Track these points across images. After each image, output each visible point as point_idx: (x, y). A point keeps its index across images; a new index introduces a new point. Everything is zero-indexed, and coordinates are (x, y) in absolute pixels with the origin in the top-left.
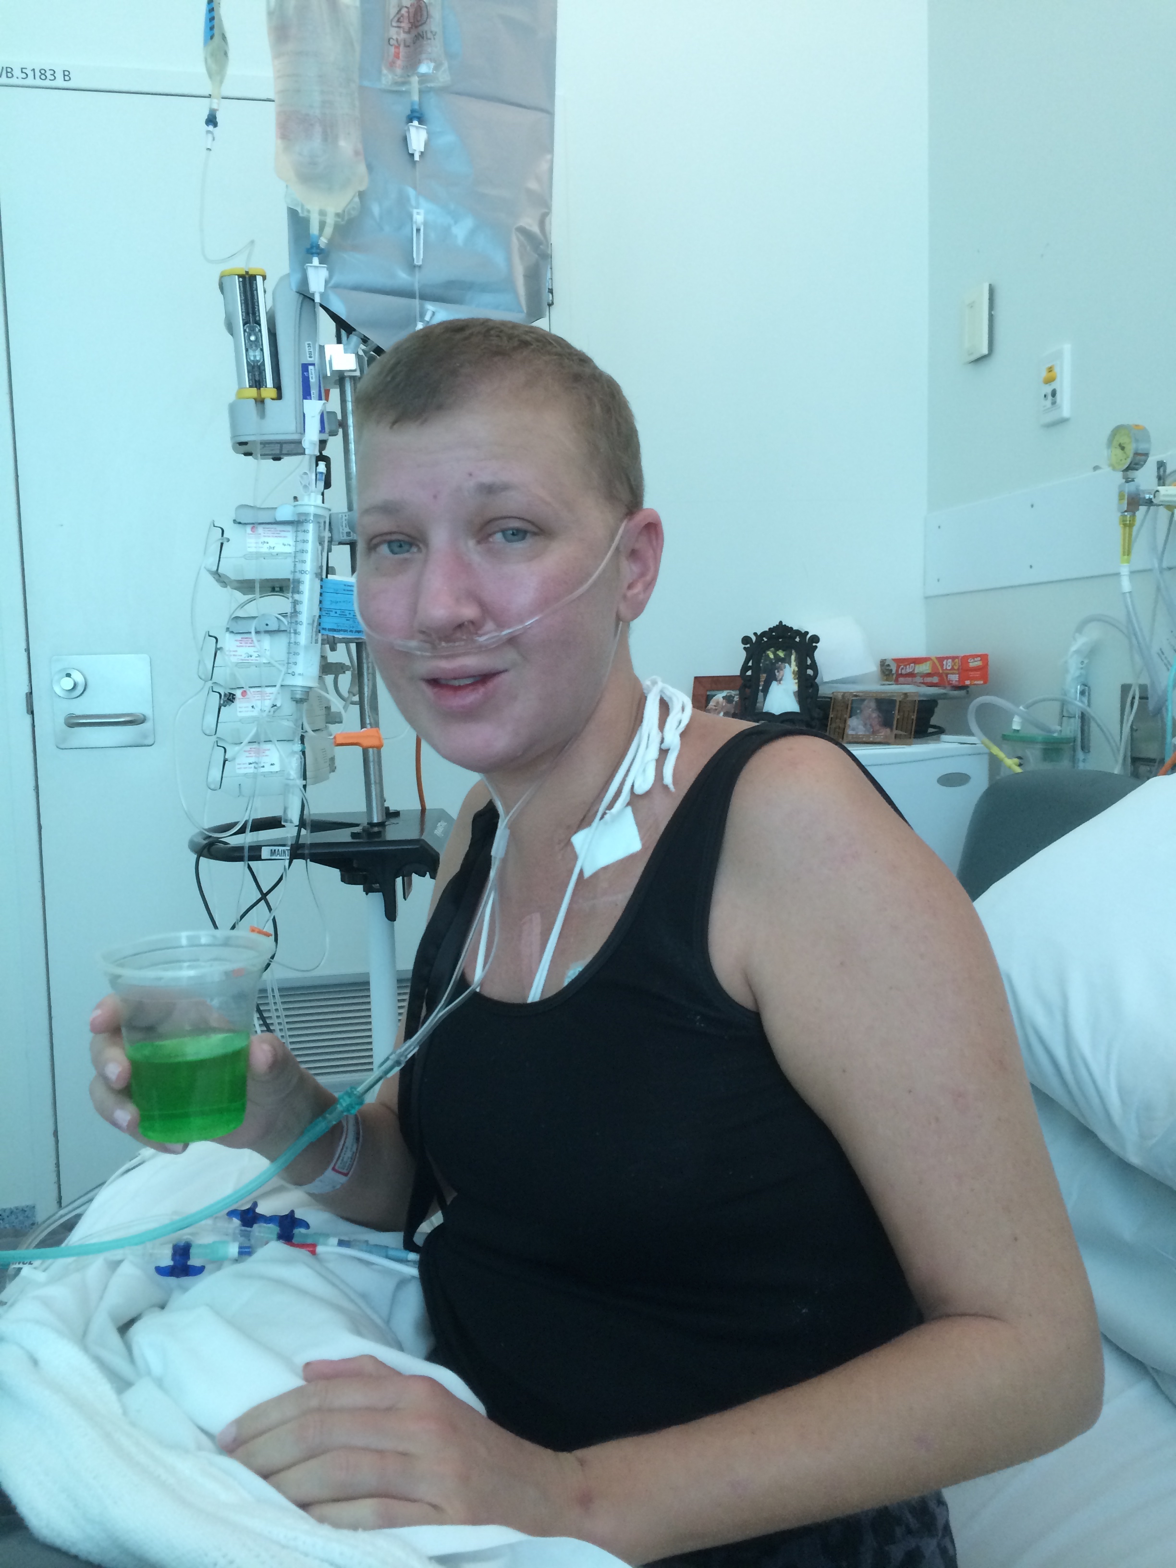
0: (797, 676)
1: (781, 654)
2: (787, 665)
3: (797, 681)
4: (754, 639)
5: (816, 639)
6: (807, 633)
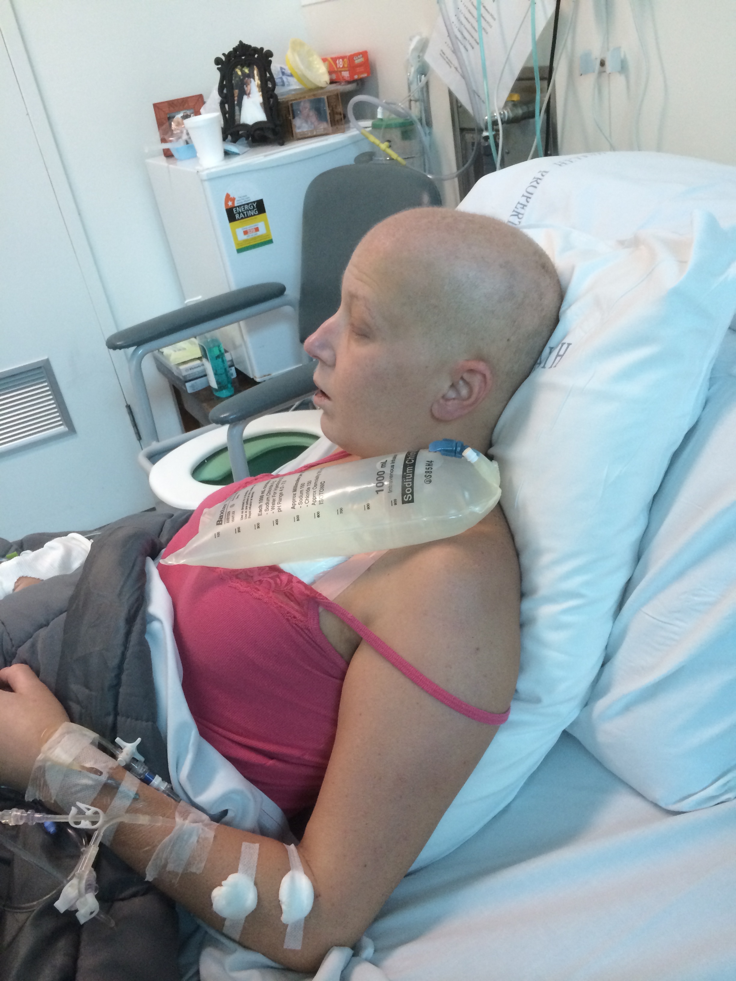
0: (261, 89)
1: (247, 71)
2: (252, 80)
3: (261, 93)
4: (224, 59)
5: (269, 53)
6: (262, 49)
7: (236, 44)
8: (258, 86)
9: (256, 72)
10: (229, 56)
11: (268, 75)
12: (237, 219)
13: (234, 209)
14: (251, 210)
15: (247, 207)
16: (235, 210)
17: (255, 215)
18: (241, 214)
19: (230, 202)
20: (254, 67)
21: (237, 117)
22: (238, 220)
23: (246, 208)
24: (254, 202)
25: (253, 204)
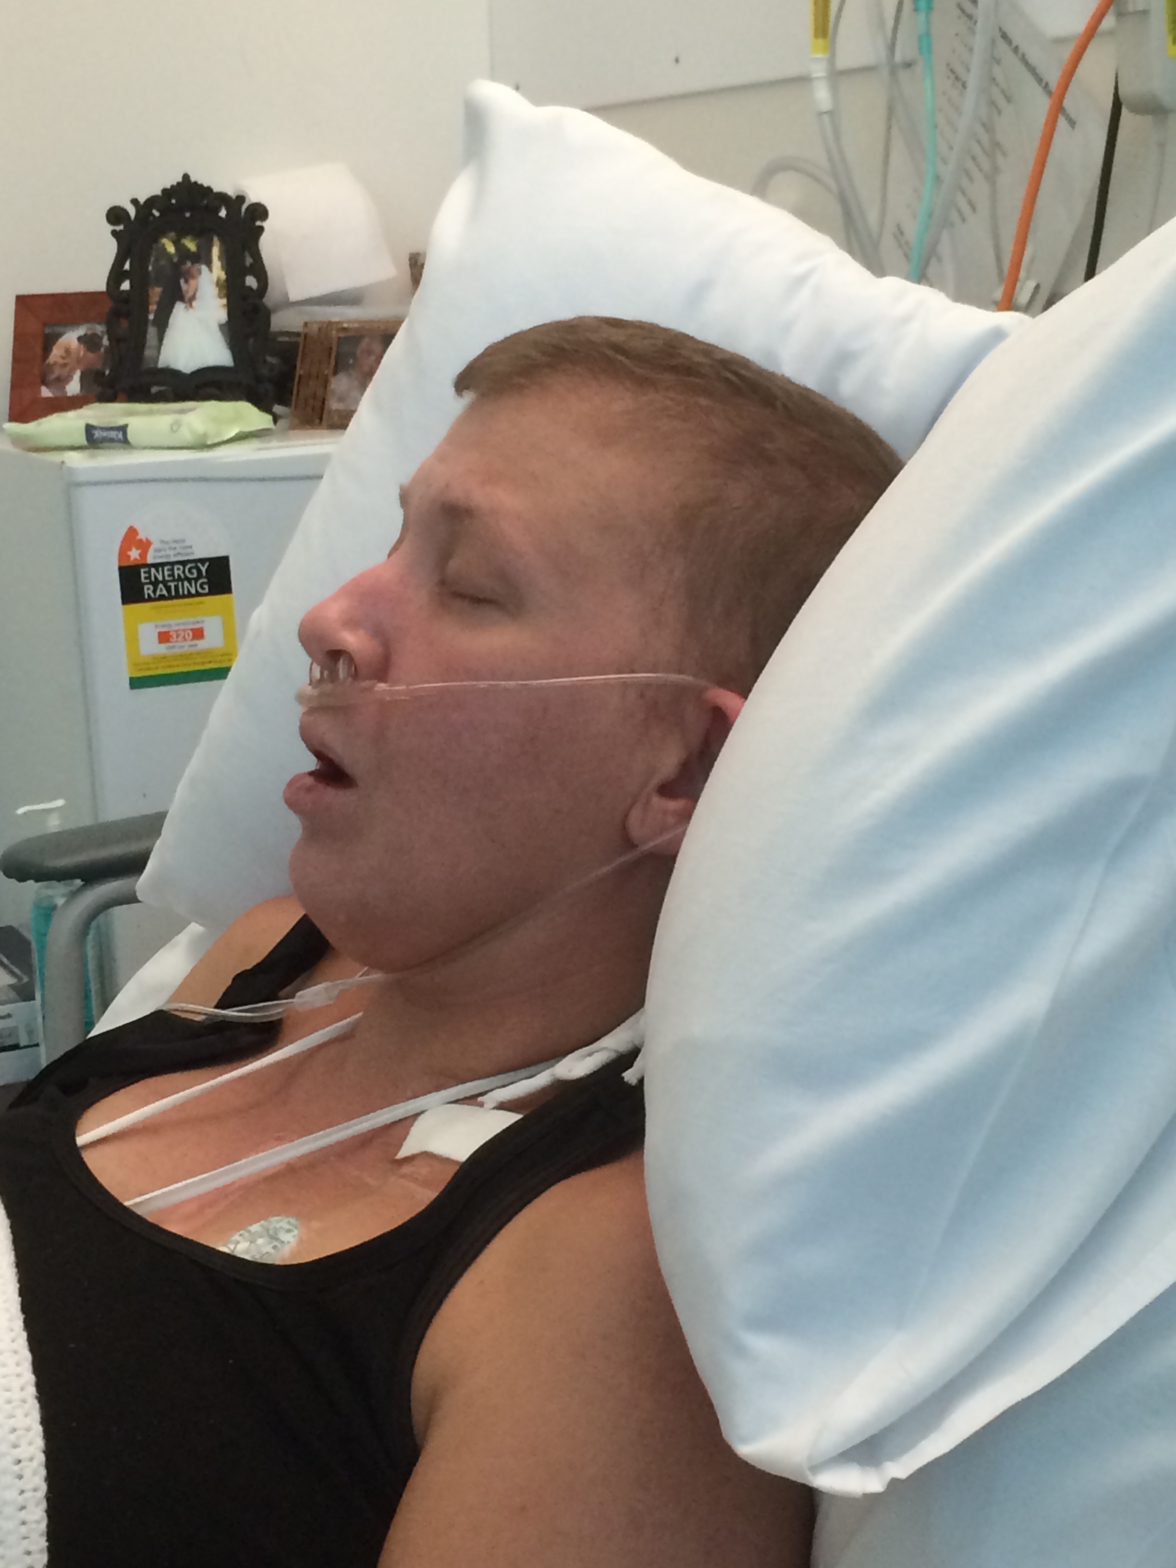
0: (225, 292)
1: (191, 245)
2: (204, 268)
3: (224, 301)
4: (132, 211)
5: (260, 212)
6: (241, 199)
7: (173, 179)
8: (218, 283)
9: (215, 251)
10: (144, 208)
11: (249, 261)
12: (146, 597)
13: (142, 570)
14: (189, 580)
15: (180, 572)
16: (145, 572)
17: (198, 594)
18: (161, 586)
19: (134, 550)
20: (212, 240)
21: (148, 353)
22: (150, 599)
23: (176, 572)
24: (202, 561)
25: (199, 565)
